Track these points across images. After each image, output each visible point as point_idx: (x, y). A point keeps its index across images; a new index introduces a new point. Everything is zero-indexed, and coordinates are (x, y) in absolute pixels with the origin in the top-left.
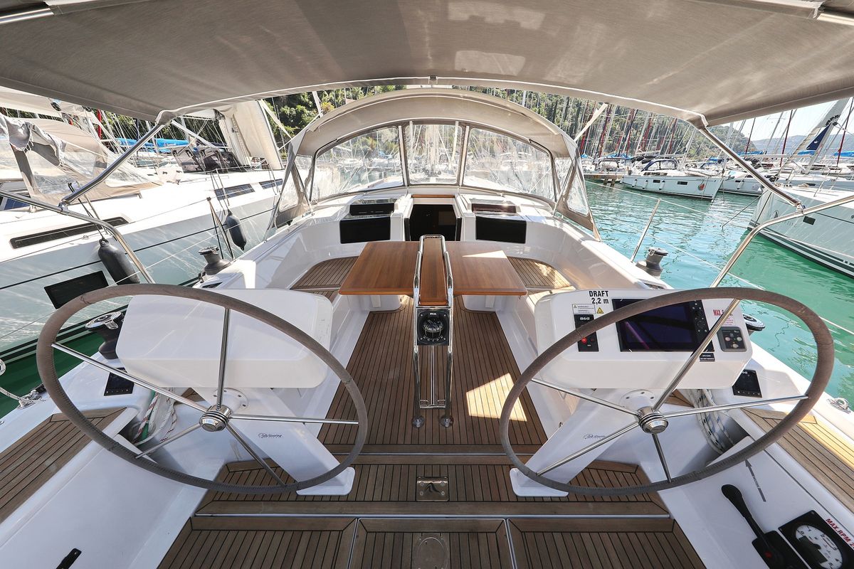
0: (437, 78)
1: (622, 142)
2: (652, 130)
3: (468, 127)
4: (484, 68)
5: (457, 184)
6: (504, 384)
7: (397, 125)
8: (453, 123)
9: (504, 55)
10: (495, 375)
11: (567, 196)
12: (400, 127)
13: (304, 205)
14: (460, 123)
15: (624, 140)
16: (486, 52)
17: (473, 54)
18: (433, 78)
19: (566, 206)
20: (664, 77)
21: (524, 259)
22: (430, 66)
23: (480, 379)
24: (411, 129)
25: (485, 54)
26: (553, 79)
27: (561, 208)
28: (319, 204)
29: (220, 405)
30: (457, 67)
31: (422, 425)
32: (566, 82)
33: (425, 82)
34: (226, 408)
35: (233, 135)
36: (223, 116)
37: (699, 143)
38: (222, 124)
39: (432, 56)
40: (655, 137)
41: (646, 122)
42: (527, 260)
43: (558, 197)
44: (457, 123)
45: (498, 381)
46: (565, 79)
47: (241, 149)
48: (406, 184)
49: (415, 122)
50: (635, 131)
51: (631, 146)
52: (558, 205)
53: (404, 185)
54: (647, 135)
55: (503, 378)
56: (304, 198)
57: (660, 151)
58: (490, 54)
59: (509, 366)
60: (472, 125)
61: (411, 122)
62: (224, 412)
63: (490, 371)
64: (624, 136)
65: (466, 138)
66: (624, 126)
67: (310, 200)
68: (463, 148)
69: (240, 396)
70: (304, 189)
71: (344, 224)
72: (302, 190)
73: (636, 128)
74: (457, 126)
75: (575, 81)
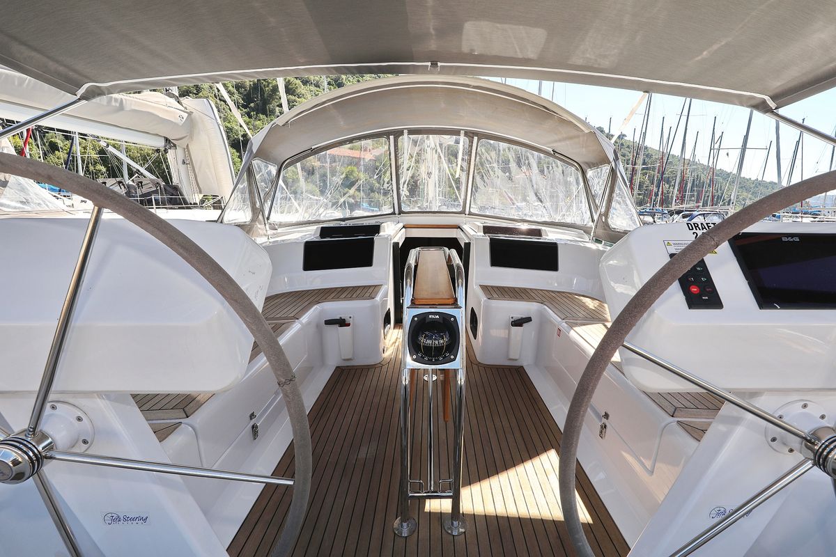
0: (439, 64)
1: (653, 197)
2: (686, 184)
3: (476, 139)
4: (496, 49)
5: (463, 212)
6: (547, 466)
7: (387, 134)
8: (457, 132)
9: (521, 27)
10: (531, 452)
11: (606, 214)
12: (392, 137)
13: (259, 226)
14: (467, 134)
15: (657, 195)
16: (499, 23)
17: (485, 26)
18: (434, 64)
19: (606, 225)
20: (715, 47)
21: (558, 292)
22: (433, 45)
23: (507, 457)
24: (405, 140)
25: (498, 25)
26: (580, 62)
27: (600, 231)
28: (280, 230)
29: (33, 429)
30: (465, 49)
31: (411, 533)
32: (596, 66)
33: (423, 70)
34: (44, 437)
35: (182, 168)
36: (175, 146)
37: (744, 200)
38: (170, 155)
39: (433, 29)
40: (692, 190)
41: (679, 175)
42: (563, 292)
43: (596, 217)
44: (462, 132)
45: (536, 461)
46: (596, 60)
47: (190, 183)
48: (397, 212)
49: (411, 132)
50: (667, 186)
51: (665, 201)
52: (596, 226)
53: (394, 213)
54: (682, 189)
55: (544, 457)
56: (260, 217)
57: (701, 204)
58: (506, 26)
59: (551, 437)
60: (481, 136)
61: (406, 131)
62: (39, 442)
63: (522, 446)
64: (655, 189)
65: (474, 151)
66: (653, 180)
67: (268, 219)
68: (470, 164)
69: (79, 419)
70: (262, 205)
71: (310, 247)
72: (258, 205)
73: (668, 182)
74: (462, 138)
75: (606, 63)
